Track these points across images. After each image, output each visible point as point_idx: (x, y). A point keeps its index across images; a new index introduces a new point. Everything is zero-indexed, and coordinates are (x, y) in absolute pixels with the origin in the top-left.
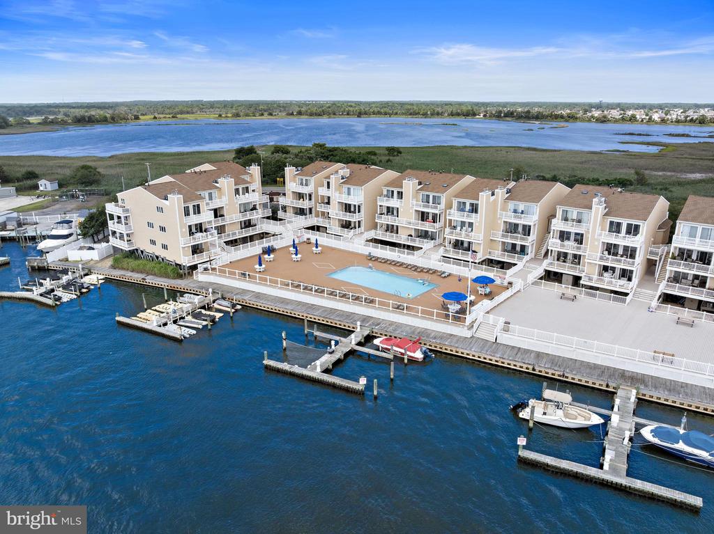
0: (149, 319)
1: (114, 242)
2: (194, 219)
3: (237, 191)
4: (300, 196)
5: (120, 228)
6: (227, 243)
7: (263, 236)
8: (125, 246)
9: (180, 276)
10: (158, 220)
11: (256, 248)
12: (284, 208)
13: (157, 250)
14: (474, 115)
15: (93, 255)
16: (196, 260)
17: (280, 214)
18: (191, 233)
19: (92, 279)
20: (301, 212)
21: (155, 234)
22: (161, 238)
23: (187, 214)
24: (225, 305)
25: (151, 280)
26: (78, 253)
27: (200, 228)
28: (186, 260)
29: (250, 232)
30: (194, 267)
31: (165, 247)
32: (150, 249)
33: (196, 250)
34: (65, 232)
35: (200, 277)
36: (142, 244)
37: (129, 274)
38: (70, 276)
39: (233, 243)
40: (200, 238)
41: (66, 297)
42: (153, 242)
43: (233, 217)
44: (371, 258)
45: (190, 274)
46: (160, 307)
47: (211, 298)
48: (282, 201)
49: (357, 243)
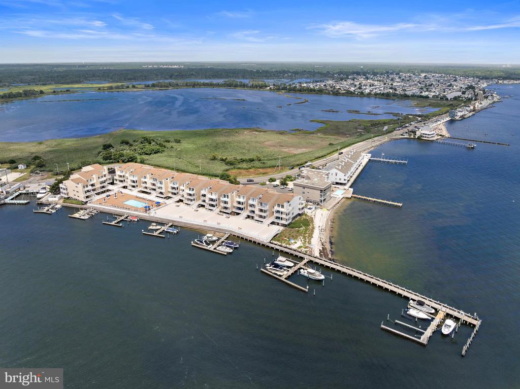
0: (76, 215)
1: (62, 195)
2: (86, 189)
3: (99, 178)
4: (121, 176)
5: (65, 191)
6: (96, 194)
7: (108, 191)
8: (66, 196)
9: (83, 204)
10: (76, 189)
11: (104, 195)
12: (116, 180)
13: (76, 198)
15: (56, 199)
16: (87, 200)
17: (115, 182)
18: (86, 193)
19: (58, 206)
20: (122, 181)
21: (75, 193)
22: (77, 194)
23: (84, 188)
24: (95, 211)
25: (74, 205)
26: (52, 199)
27: (88, 191)
28: (85, 201)
29: (104, 189)
30: (87, 202)
31: (78, 196)
32: (74, 197)
33: (87, 197)
34: (45, 191)
35: (89, 205)
36: (71, 195)
37: (69, 204)
38: (52, 206)
39: (98, 194)
40: (88, 194)
41: (53, 211)
42: (75, 195)
43: (98, 186)
44: (137, 197)
45: (86, 204)
46: (79, 213)
47: (92, 210)
48: (115, 178)
49: (135, 192)
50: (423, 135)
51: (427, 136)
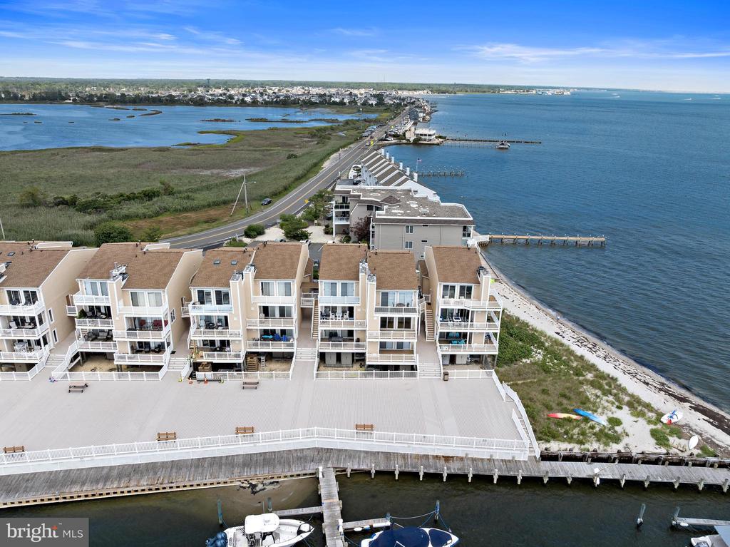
14: (64, 99)
50: (423, 137)
51: (427, 138)
